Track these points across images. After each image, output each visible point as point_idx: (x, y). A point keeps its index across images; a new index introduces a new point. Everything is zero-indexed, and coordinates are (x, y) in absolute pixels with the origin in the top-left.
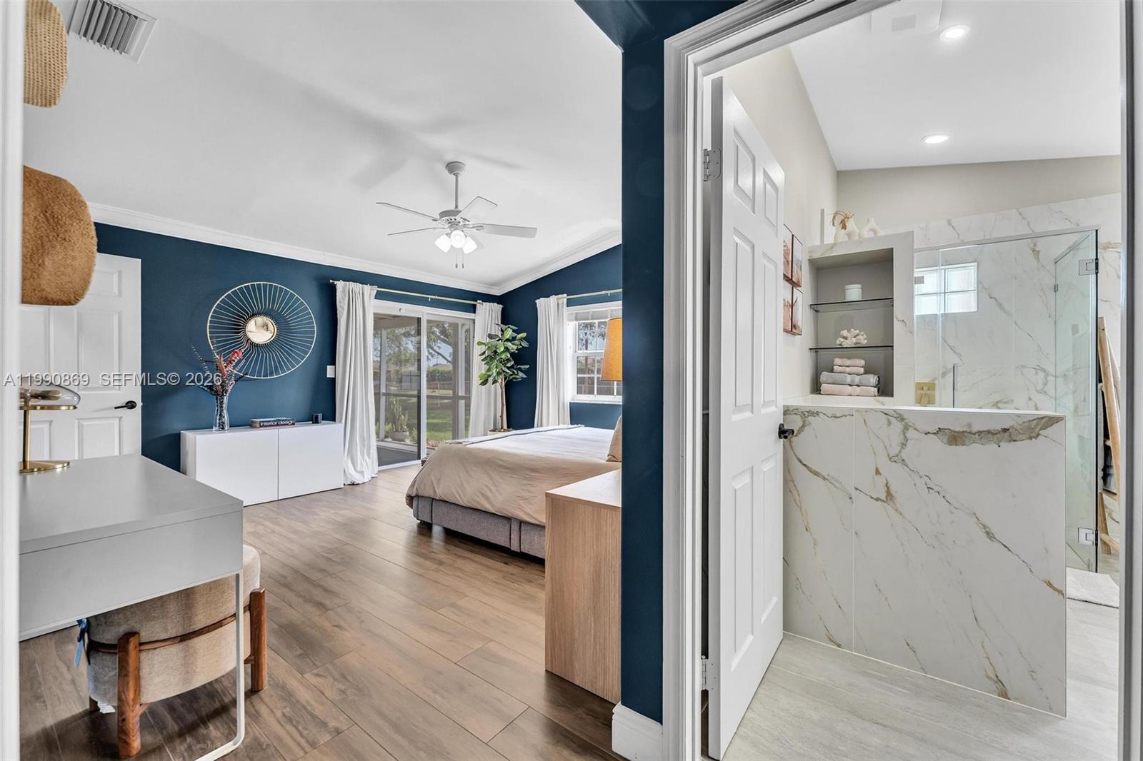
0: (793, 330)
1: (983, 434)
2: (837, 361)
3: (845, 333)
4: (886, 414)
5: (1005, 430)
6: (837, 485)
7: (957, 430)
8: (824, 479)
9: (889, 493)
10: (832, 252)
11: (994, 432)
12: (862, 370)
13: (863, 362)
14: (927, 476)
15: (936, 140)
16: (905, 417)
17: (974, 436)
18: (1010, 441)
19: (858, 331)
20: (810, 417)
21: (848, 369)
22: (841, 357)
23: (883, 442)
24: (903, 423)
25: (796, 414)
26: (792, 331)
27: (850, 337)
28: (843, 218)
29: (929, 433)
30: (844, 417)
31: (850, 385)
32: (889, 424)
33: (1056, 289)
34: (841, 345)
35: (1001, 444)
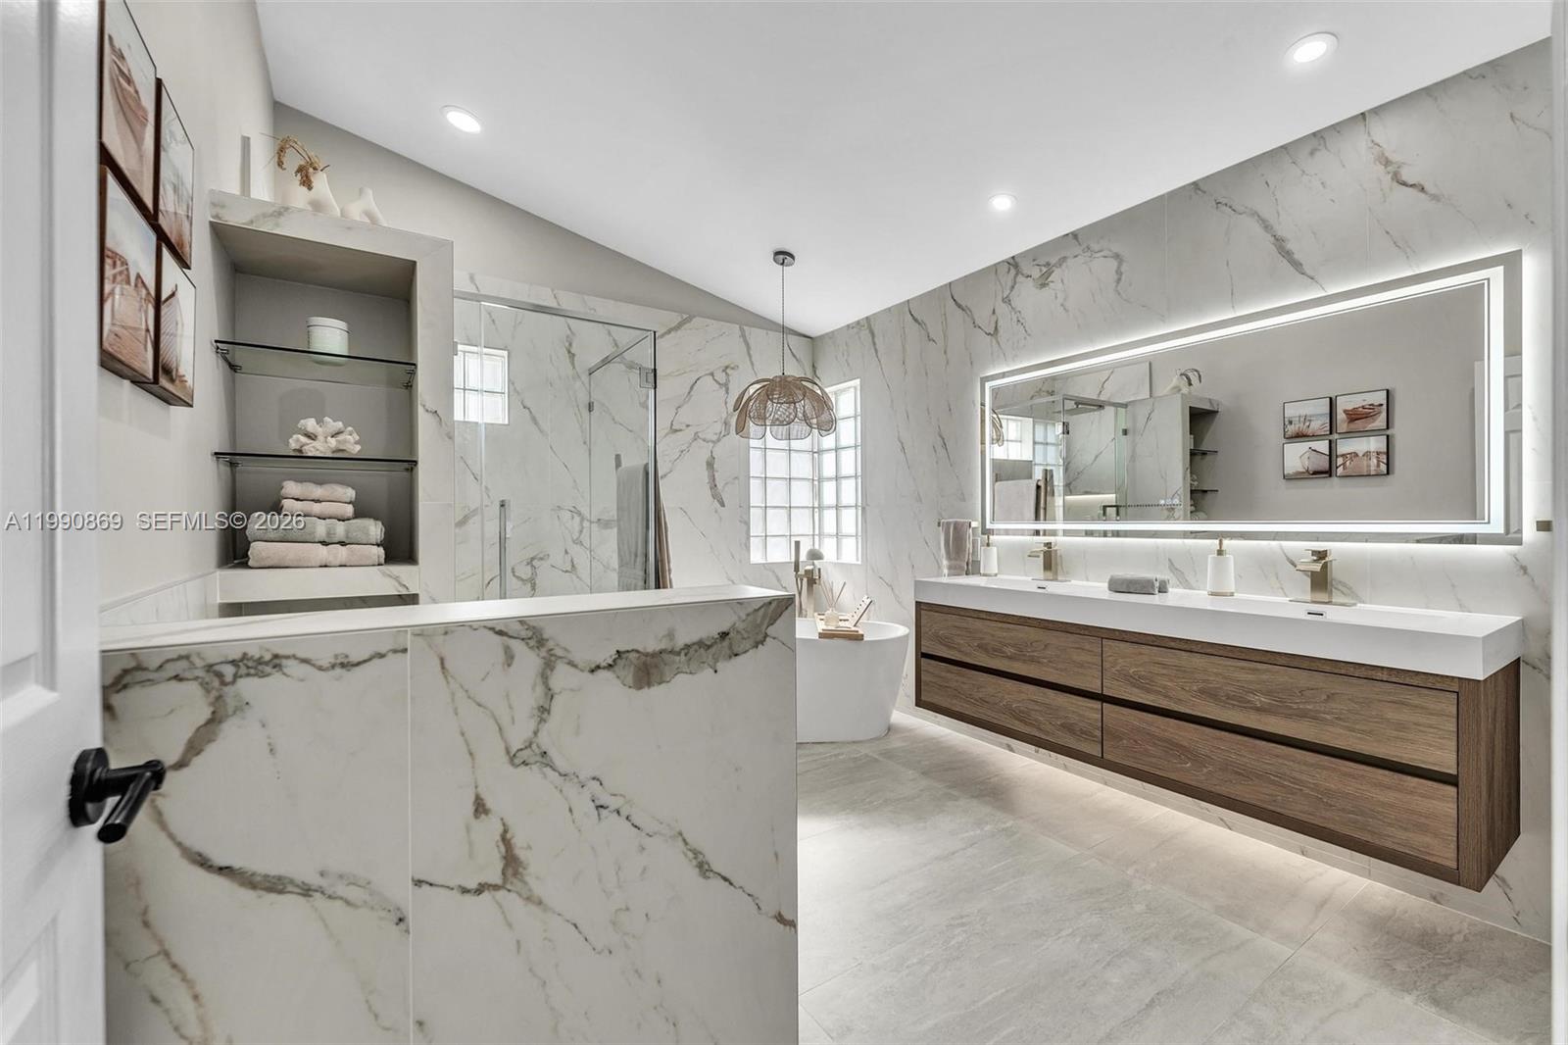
0: (164, 381)
1: (692, 651)
2: (291, 488)
3: (310, 424)
4: (500, 633)
5: (724, 635)
6: (352, 893)
7: (650, 650)
8: (306, 891)
9: (511, 862)
10: (277, 225)
11: (709, 643)
12: (349, 510)
13: (350, 493)
14: (594, 779)
15: (464, 122)
16: (545, 636)
17: (677, 658)
18: (730, 657)
19: (340, 425)
20: (242, 683)
21: (317, 508)
22: (299, 480)
23: (494, 717)
24: (543, 652)
25: (177, 678)
26: (156, 381)
27: (323, 435)
28: (303, 163)
29: (598, 667)
30: (376, 661)
31: (324, 543)
32: (509, 657)
33: (590, 407)
34: (300, 451)
35: (720, 666)
